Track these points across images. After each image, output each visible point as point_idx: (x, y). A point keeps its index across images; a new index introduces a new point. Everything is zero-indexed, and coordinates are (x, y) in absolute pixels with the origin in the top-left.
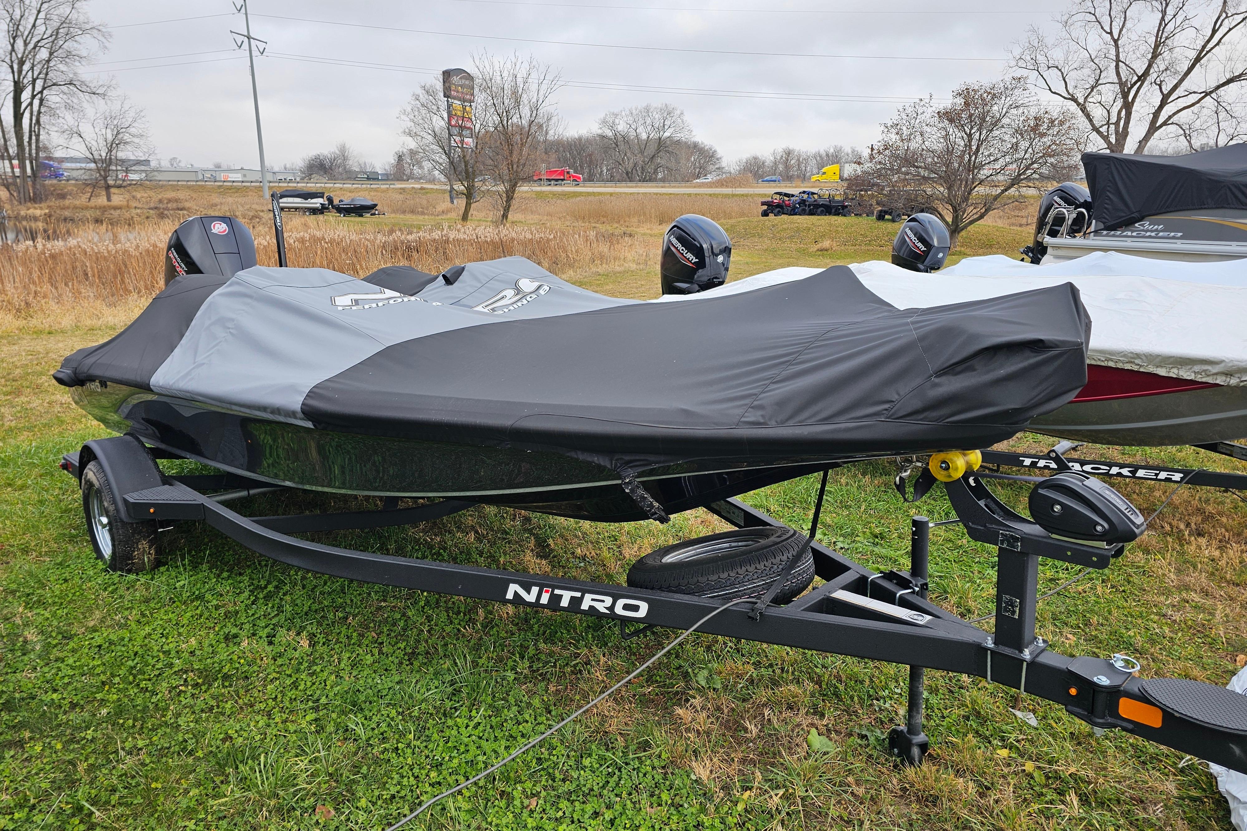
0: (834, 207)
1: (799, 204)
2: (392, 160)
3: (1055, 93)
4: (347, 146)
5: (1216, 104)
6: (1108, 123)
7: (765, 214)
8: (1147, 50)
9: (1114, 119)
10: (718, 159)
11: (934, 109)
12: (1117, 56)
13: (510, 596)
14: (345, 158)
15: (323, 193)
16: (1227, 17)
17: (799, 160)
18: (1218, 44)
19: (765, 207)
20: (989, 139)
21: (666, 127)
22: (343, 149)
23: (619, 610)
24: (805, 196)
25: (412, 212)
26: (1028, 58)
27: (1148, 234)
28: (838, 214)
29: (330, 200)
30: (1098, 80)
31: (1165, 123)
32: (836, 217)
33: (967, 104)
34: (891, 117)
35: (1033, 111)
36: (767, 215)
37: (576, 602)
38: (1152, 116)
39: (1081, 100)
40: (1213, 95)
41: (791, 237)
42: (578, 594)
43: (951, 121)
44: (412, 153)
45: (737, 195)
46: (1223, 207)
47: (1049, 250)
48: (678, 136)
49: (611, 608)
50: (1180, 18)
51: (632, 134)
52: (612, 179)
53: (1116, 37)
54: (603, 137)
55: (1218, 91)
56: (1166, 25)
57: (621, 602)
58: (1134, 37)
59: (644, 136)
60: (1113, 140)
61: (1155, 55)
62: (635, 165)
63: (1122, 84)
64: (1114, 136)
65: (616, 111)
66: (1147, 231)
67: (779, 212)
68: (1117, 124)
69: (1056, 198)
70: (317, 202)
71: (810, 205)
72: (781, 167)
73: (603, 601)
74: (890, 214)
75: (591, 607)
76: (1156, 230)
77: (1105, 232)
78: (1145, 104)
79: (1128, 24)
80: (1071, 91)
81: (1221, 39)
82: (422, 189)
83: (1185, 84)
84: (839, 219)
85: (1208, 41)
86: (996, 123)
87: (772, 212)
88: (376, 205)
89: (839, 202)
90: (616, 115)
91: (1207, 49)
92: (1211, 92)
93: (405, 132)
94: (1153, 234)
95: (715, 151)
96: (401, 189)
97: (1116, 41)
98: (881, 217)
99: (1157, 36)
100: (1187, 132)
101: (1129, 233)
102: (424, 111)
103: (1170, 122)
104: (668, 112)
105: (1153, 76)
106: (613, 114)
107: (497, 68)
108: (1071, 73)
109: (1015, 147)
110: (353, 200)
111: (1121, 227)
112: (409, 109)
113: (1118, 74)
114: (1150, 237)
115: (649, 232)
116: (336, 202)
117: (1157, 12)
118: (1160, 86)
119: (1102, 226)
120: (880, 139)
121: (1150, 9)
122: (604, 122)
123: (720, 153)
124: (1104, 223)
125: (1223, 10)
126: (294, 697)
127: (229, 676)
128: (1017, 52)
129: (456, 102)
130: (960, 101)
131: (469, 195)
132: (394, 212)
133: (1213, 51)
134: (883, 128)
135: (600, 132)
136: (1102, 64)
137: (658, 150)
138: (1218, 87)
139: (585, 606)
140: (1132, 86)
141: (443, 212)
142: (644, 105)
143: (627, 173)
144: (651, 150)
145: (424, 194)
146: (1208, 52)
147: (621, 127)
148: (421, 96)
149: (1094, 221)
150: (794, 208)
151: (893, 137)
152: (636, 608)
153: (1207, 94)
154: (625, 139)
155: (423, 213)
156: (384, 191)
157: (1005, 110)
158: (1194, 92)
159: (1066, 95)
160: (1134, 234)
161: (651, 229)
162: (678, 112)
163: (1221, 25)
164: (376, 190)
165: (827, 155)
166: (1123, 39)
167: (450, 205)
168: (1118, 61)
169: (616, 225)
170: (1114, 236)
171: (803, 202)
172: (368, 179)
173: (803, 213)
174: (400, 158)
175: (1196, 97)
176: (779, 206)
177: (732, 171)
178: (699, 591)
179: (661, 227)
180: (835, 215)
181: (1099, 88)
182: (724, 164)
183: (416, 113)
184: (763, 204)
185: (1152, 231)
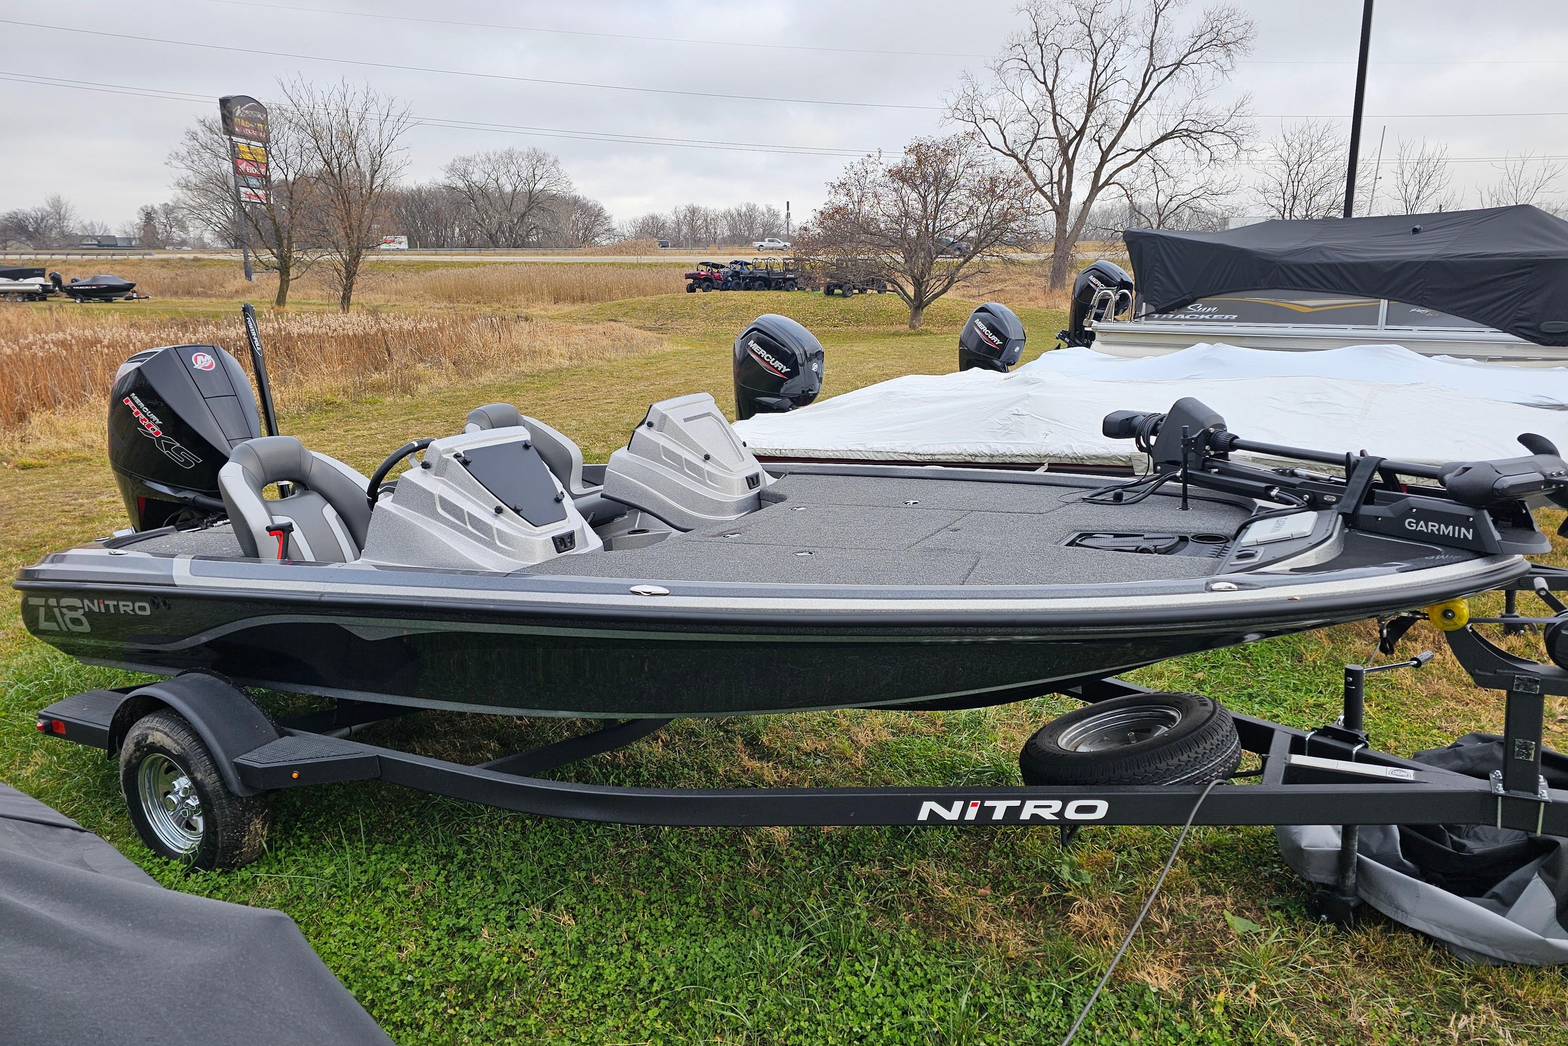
0: (774, 279)
1: (732, 276)
2: (137, 219)
3: (995, 148)
4: (64, 200)
5: (1152, 161)
6: (1051, 182)
7: (691, 289)
8: (1081, 101)
9: (1056, 179)
10: (606, 218)
11: (884, 166)
12: (1054, 108)
13: (923, 816)
14: (61, 218)
15: (44, 270)
16: (1155, 70)
17: (706, 220)
18: (1149, 99)
19: (691, 281)
20: (947, 202)
21: (537, 178)
22: (57, 205)
23: (1071, 814)
24: (738, 268)
25: (189, 293)
26: (965, 107)
27: (1202, 317)
28: (780, 289)
29: (57, 280)
30: (1036, 135)
31: (1106, 183)
32: (778, 293)
33: (919, 161)
34: (838, 174)
35: (988, 170)
36: (694, 291)
37: (1012, 814)
38: (1093, 175)
39: (1021, 157)
40: (1149, 153)
41: (729, 318)
42: (1017, 803)
43: (904, 180)
44: (168, 210)
45: (644, 265)
46: (1276, 288)
47: (1097, 335)
48: (554, 190)
49: (1061, 813)
50: (1110, 70)
51: (492, 185)
52: (469, 245)
53: (1051, 88)
54: (452, 189)
55: (1154, 149)
56: (1099, 77)
57: (1073, 805)
58: (1068, 88)
59: (508, 189)
60: (1057, 201)
61: (1091, 107)
62: (500, 224)
63: (1061, 139)
64: (1057, 196)
65: (467, 155)
66: (1200, 314)
67: (708, 286)
68: (1059, 183)
69: (1091, 278)
70: (35, 283)
71: (744, 279)
72: (685, 229)
73: (1050, 807)
74: (840, 288)
75: (1034, 816)
76: (1210, 313)
77: (1157, 316)
78: (1086, 161)
79: (1062, 74)
80: (1010, 147)
81: (1152, 93)
82: (196, 260)
83: (1122, 140)
84: (783, 295)
85: (1140, 95)
86: (952, 185)
87: (699, 287)
88: (133, 285)
89: (778, 274)
90: (468, 161)
91: (1139, 104)
92: (1148, 150)
93: (178, 184)
94: (1207, 317)
95: (601, 208)
96: (162, 260)
97: (1051, 92)
98: (829, 292)
99: (1090, 88)
100: (1129, 193)
101: (1182, 317)
102: (207, 156)
103: (1111, 181)
104: (537, 159)
105: (1090, 132)
106: (464, 159)
107: (319, 100)
108: (1010, 126)
109: (971, 210)
110: (94, 279)
111: (1173, 310)
112: (183, 151)
113: (1056, 128)
114: (1204, 320)
115: (543, 313)
116: (66, 281)
117: (1087, 61)
118: (1099, 142)
119: (1153, 309)
120: (827, 201)
121: (1080, 58)
122: (452, 169)
123: (608, 211)
124: (1155, 306)
125: (1150, 64)
126: (606, 992)
127: (501, 983)
128: (952, 102)
129: (241, 140)
130: (912, 158)
131: (284, 270)
132: (162, 293)
133: (1145, 106)
134: (829, 188)
135: (447, 182)
136: (1041, 117)
137: (529, 208)
138: (1153, 145)
139: (1025, 815)
140: (1071, 142)
141: (237, 292)
142: (506, 148)
143: (491, 236)
144: (520, 206)
145: (199, 267)
146: (1141, 107)
147: (477, 177)
148: (200, 134)
149: (1144, 304)
150: (726, 282)
151: (841, 200)
152: (1092, 809)
153: (1144, 151)
154: (483, 192)
155: (206, 295)
156: (134, 264)
157: (961, 170)
158: (1132, 150)
159: (1005, 150)
160: (1188, 317)
161: (546, 310)
162: (551, 159)
163: (1150, 79)
164: (121, 262)
165: (739, 215)
166: (1060, 89)
167: (246, 282)
168: (1055, 114)
169: (496, 305)
170: (1166, 319)
171: (736, 274)
172: (100, 246)
173: (737, 287)
174: (149, 216)
175: (1132, 156)
176: (707, 279)
177: (627, 235)
178: (1159, 778)
179: (557, 307)
180: (776, 289)
181: (1039, 142)
182: (615, 224)
183: (196, 158)
184: (688, 277)
185: (1206, 314)
